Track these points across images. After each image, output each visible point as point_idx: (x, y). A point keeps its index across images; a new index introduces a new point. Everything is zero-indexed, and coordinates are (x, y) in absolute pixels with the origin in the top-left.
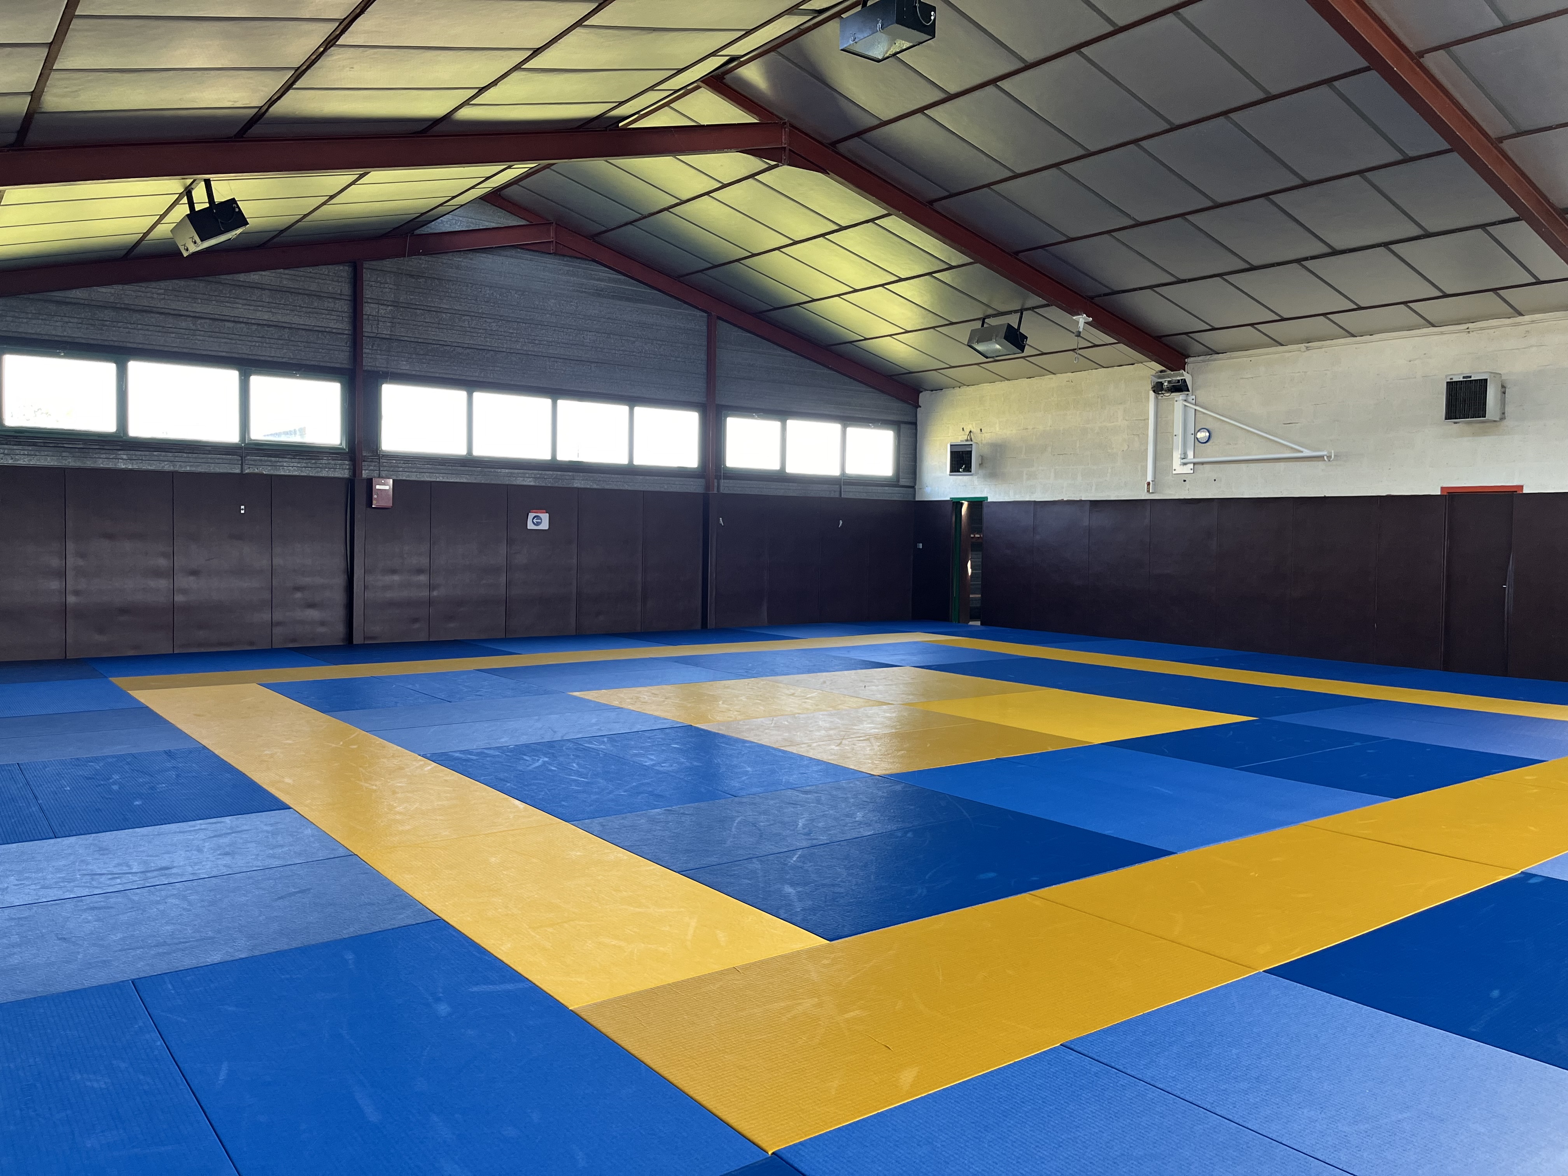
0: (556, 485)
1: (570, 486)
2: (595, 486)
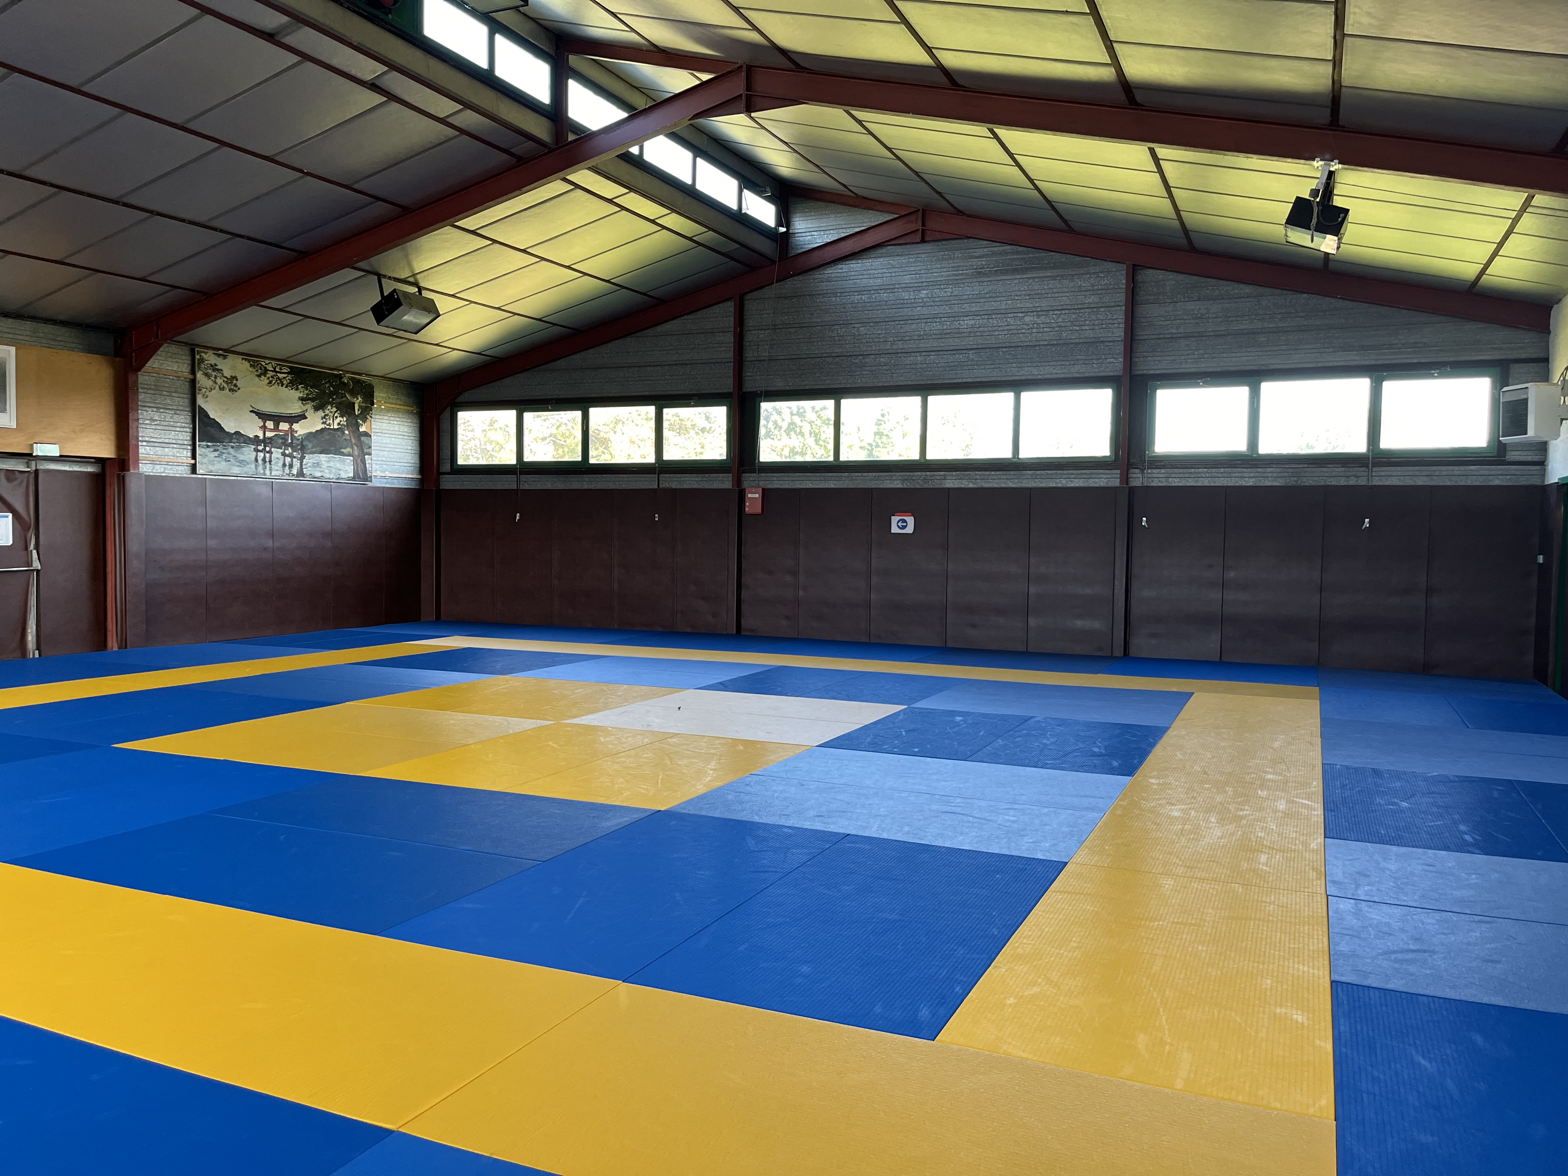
0: (926, 486)
1: (942, 486)
2: (971, 485)
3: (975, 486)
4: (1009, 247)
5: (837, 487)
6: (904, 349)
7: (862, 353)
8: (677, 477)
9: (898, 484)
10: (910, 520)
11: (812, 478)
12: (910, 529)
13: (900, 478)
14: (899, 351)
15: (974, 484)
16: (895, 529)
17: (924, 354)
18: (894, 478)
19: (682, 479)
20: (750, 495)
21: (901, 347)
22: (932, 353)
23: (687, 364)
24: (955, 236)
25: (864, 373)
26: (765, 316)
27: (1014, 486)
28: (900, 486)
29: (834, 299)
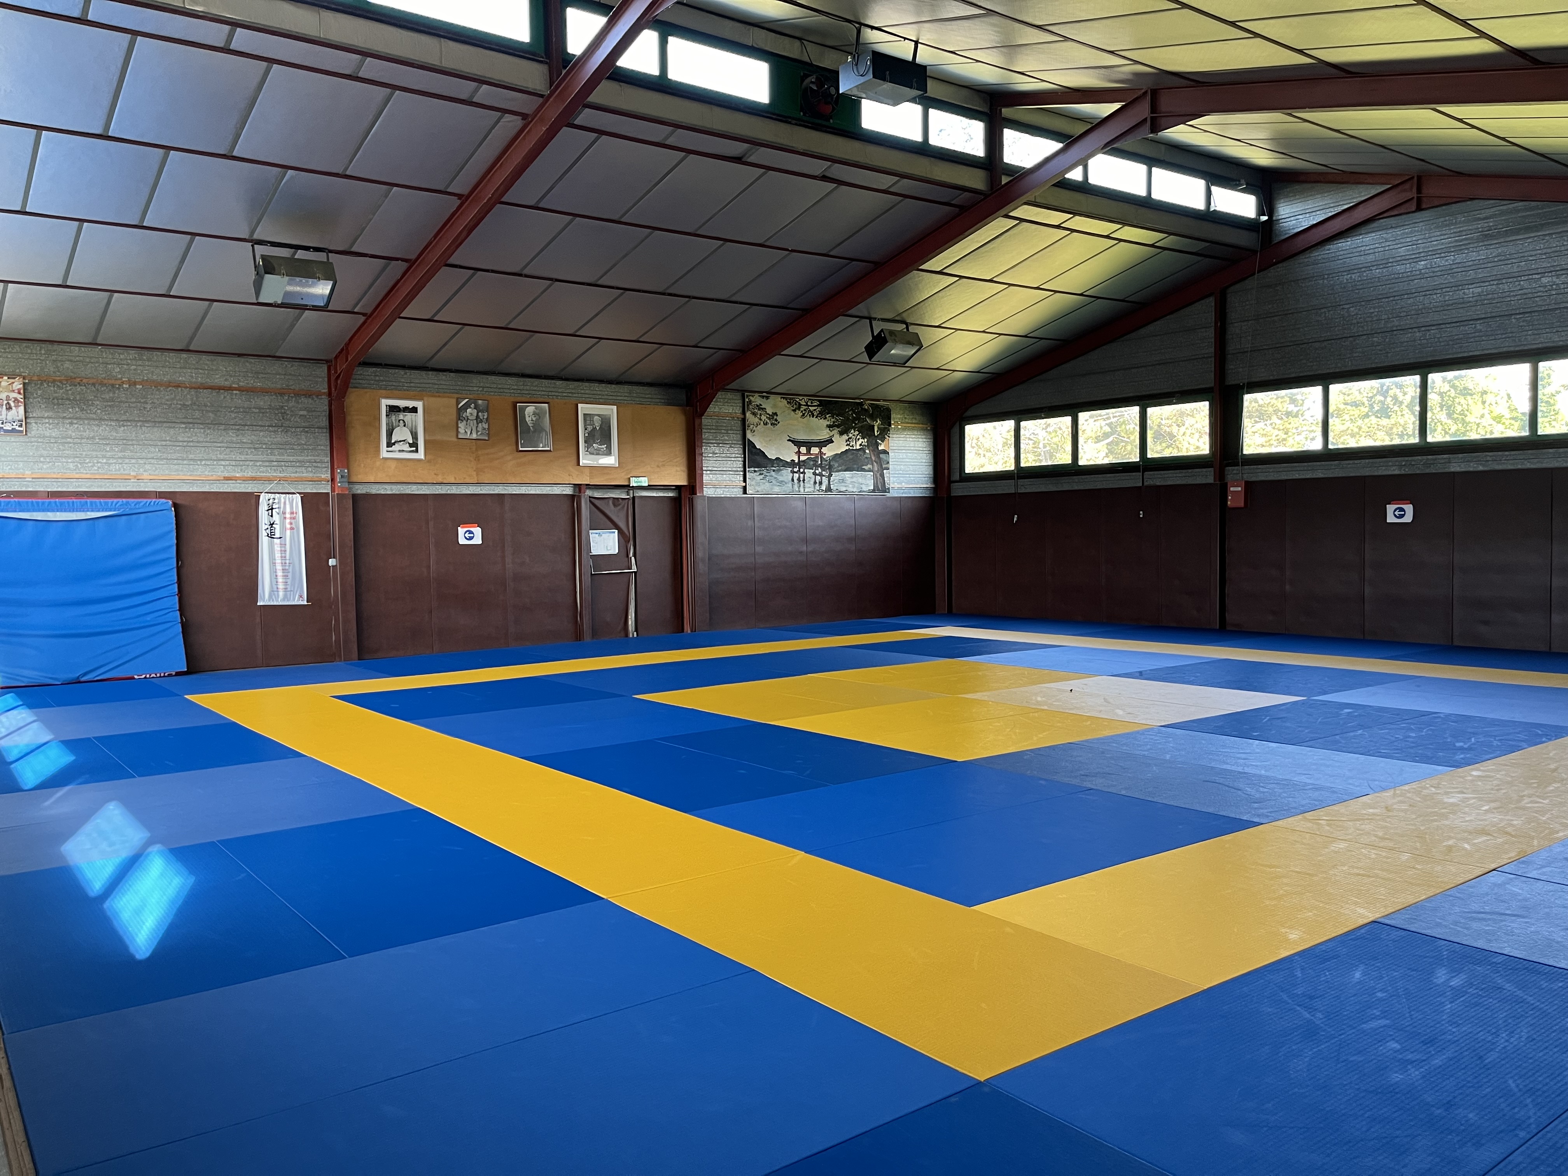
0: (1427, 471)
1: (1447, 470)
2: (1481, 468)
3: (1486, 469)
4: (1521, 204)
5: (1326, 476)
6: (1400, 326)
7: (1352, 335)
8: (1161, 474)
9: (1394, 470)
10: (1409, 509)
11: (1298, 469)
12: (1408, 518)
13: (1397, 463)
14: (1395, 329)
15: (1484, 465)
16: (1391, 519)
17: (1423, 329)
18: (1390, 464)
19: (1166, 476)
20: (1232, 489)
21: (1397, 323)
22: (1433, 328)
23: (1171, 363)
24: (1455, 200)
25: (1355, 355)
26: (1248, 307)
27: (1533, 466)
28: (1397, 472)
29: (1321, 282)
